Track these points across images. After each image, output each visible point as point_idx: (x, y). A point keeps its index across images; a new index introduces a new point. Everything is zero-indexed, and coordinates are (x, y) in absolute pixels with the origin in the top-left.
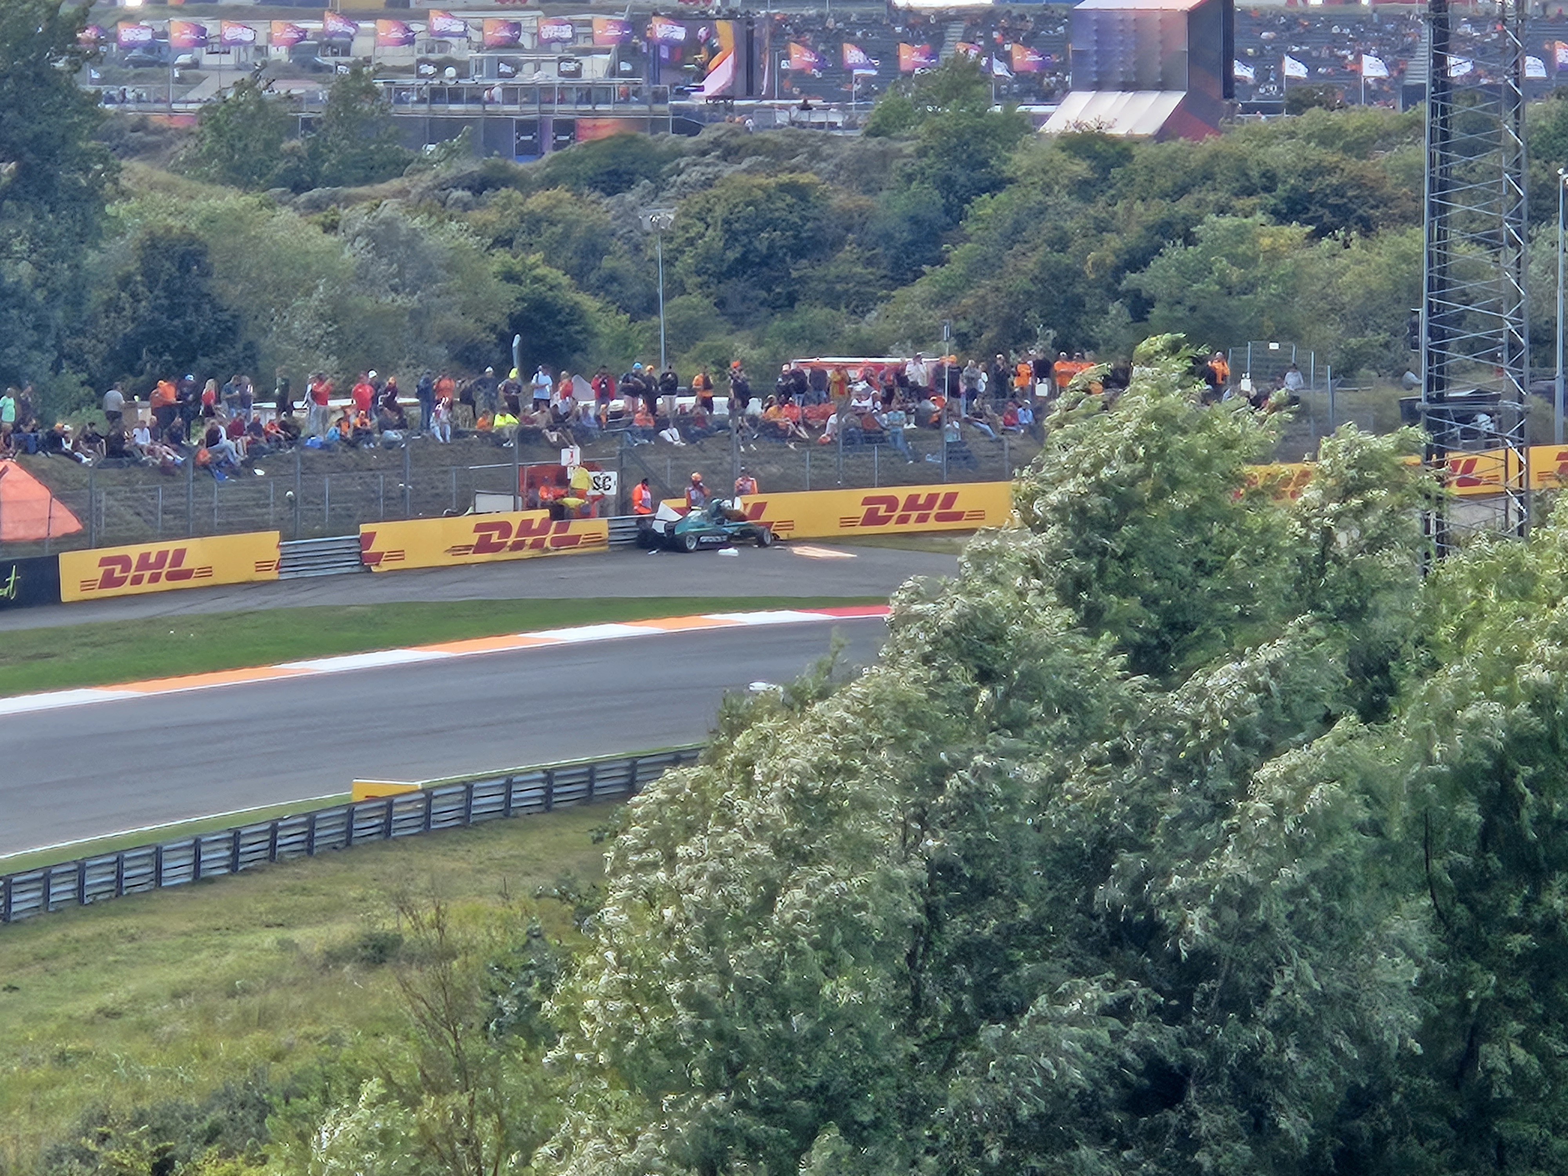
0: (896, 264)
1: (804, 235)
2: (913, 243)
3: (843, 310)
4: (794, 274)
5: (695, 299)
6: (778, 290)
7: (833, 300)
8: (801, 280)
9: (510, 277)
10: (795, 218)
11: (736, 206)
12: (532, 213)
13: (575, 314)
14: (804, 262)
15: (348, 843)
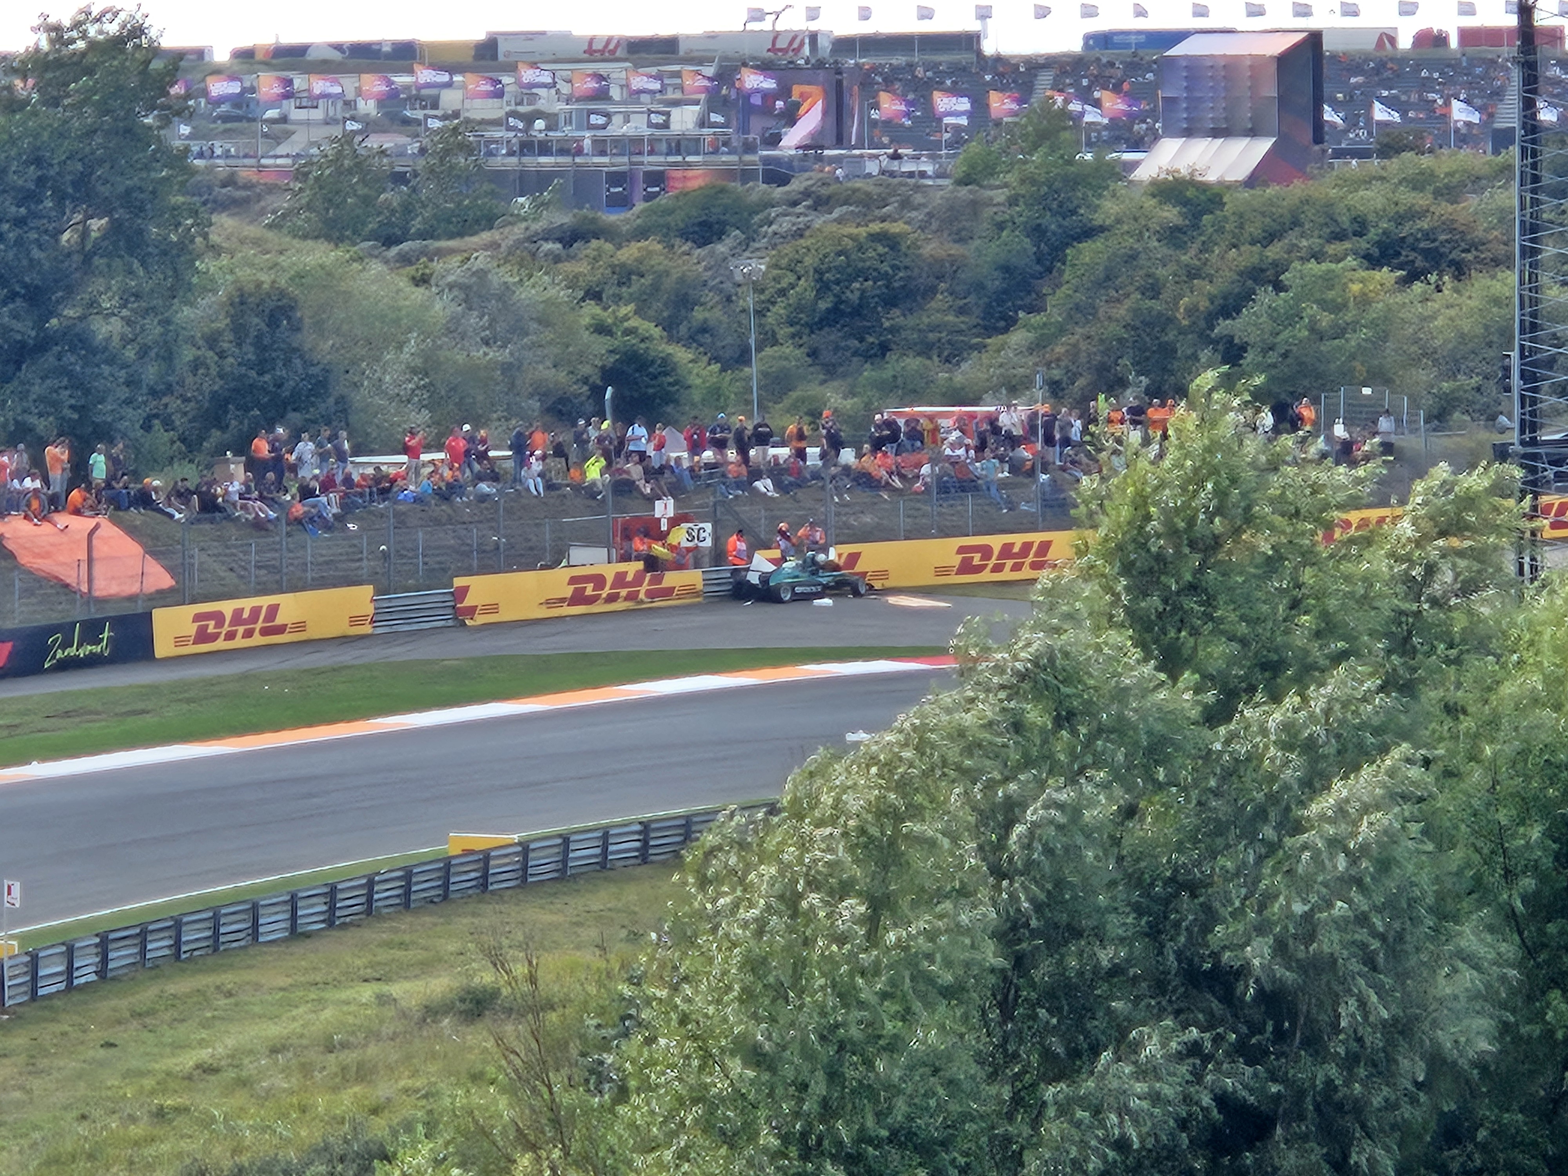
0: (988, 313)
1: (896, 285)
2: (1005, 292)
3: (935, 358)
4: (887, 324)
5: (788, 349)
6: (871, 339)
7: (925, 349)
8: (894, 330)
9: (601, 329)
10: (885, 268)
11: (825, 256)
12: (623, 265)
13: (667, 366)
14: (896, 312)
15: (445, 897)
